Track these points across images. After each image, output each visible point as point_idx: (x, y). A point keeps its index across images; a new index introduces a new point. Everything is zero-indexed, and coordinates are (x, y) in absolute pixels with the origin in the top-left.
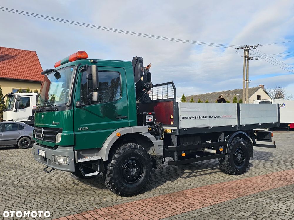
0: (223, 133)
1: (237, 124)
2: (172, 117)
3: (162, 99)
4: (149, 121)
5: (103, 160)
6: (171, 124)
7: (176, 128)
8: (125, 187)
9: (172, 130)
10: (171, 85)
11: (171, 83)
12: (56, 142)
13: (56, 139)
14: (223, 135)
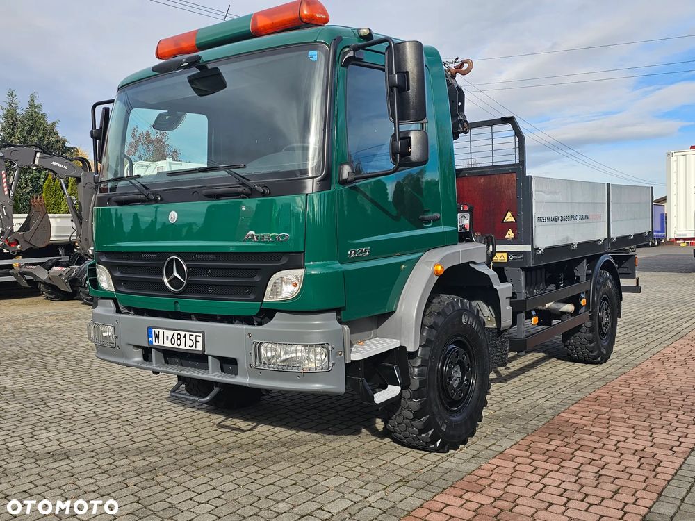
0: (585, 261)
1: (607, 237)
2: (509, 218)
3: (493, 167)
4: (464, 228)
5: (408, 350)
6: (507, 236)
7: (527, 248)
8: (450, 425)
9: (509, 253)
10: (509, 127)
11: (510, 120)
12: (268, 298)
13: (269, 289)
14: (585, 265)
